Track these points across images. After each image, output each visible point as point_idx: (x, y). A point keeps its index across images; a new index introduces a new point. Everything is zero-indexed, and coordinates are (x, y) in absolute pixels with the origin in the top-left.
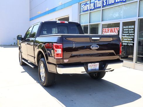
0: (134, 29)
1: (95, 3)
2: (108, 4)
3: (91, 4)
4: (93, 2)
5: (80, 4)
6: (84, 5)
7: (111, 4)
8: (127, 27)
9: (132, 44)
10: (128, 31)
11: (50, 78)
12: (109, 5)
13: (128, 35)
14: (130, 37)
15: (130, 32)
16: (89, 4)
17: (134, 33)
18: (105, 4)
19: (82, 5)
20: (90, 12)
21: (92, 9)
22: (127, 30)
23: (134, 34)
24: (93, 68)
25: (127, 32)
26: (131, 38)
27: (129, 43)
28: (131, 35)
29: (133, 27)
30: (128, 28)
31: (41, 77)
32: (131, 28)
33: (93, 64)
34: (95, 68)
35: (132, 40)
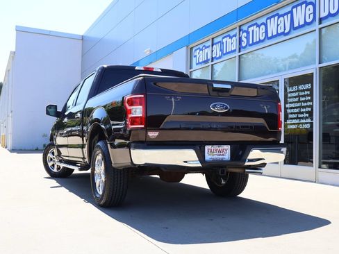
0: (311, 90)
1: (223, 43)
2: (251, 42)
3: (214, 46)
4: (220, 42)
5: (191, 49)
6: (198, 51)
7: (257, 43)
8: (295, 88)
9: (308, 126)
10: (299, 96)
11: (115, 183)
12: (254, 44)
13: (298, 105)
14: (304, 110)
15: (302, 99)
16: (211, 48)
17: (312, 100)
18: (244, 44)
19: (196, 50)
20: (212, 63)
21: (218, 56)
22: (296, 94)
23: (311, 103)
24: (215, 157)
25: (296, 100)
26: (307, 112)
27: (302, 123)
28: (305, 104)
29: (308, 86)
30: (298, 91)
31: (97, 185)
32: (303, 91)
33: (216, 147)
34: (221, 157)
35: (307, 115)
